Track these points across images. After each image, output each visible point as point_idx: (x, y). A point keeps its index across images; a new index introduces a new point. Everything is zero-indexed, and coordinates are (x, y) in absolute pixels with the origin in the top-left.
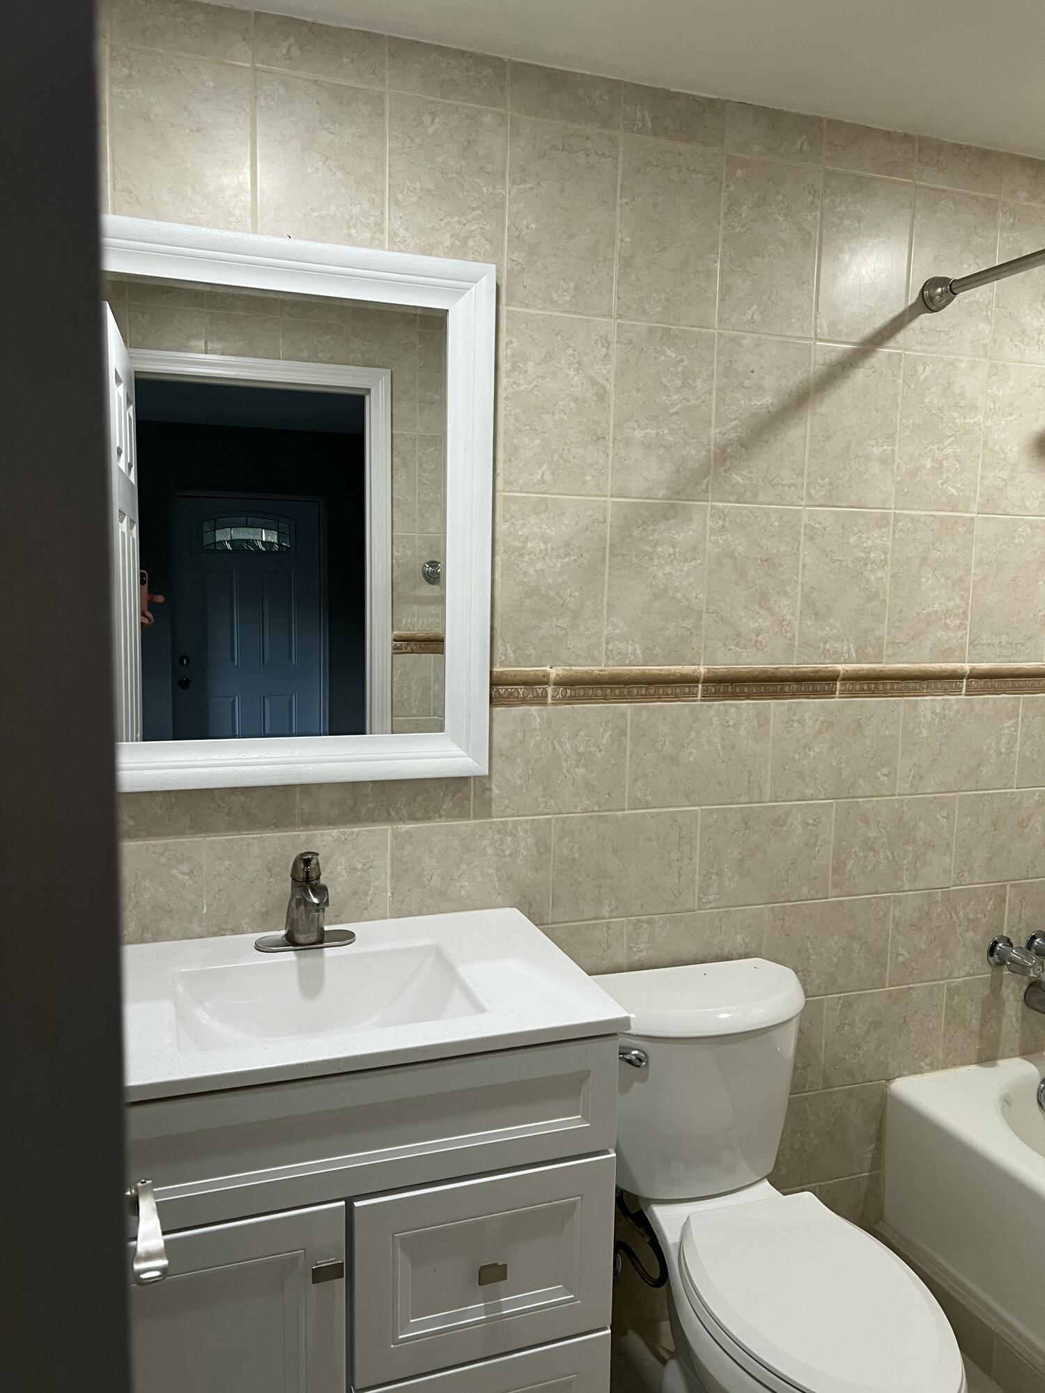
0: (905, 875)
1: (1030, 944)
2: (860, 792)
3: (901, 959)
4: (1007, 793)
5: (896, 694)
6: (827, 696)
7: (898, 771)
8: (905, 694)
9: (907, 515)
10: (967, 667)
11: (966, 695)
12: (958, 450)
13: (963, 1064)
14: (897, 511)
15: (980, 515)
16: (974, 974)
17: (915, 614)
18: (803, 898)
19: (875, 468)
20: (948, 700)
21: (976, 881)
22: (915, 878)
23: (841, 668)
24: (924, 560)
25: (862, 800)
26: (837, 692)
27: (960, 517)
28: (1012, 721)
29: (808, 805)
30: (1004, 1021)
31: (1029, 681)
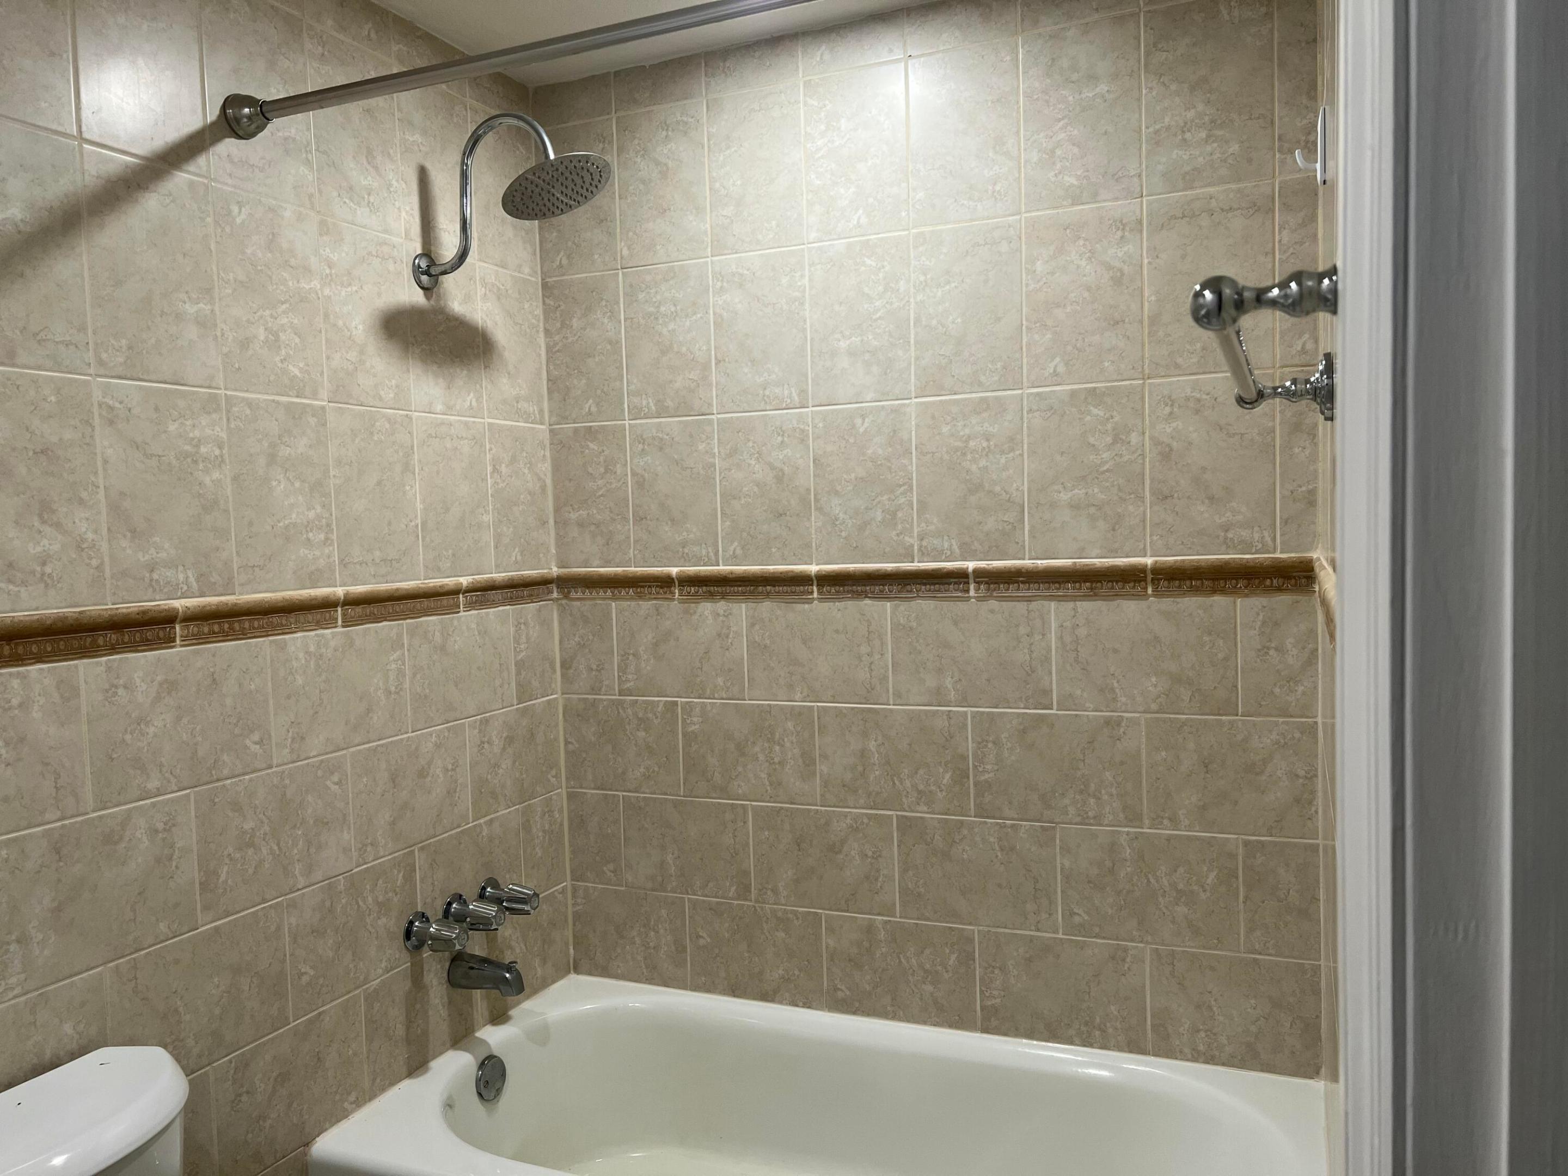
0: (298, 868)
1: (447, 913)
2: (226, 772)
3: (305, 979)
4: (402, 740)
5: (259, 634)
6: (164, 645)
7: (273, 734)
8: (270, 633)
9: (243, 399)
10: (340, 592)
11: (343, 627)
12: (296, 321)
13: (393, 1084)
14: (229, 393)
15: (330, 404)
16: (392, 969)
17: (269, 528)
18: (162, 938)
19: (192, 332)
20: (323, 636)
21: (382, 854)
22: (309, 870)
23: (179, 604)
24: (272, 459)
25: (229, 781)
26: (178, 639)
27: (308, 405)
28: (398, 653)
29: (154, 805)
30: (430, 1013)
31: (410, 604)
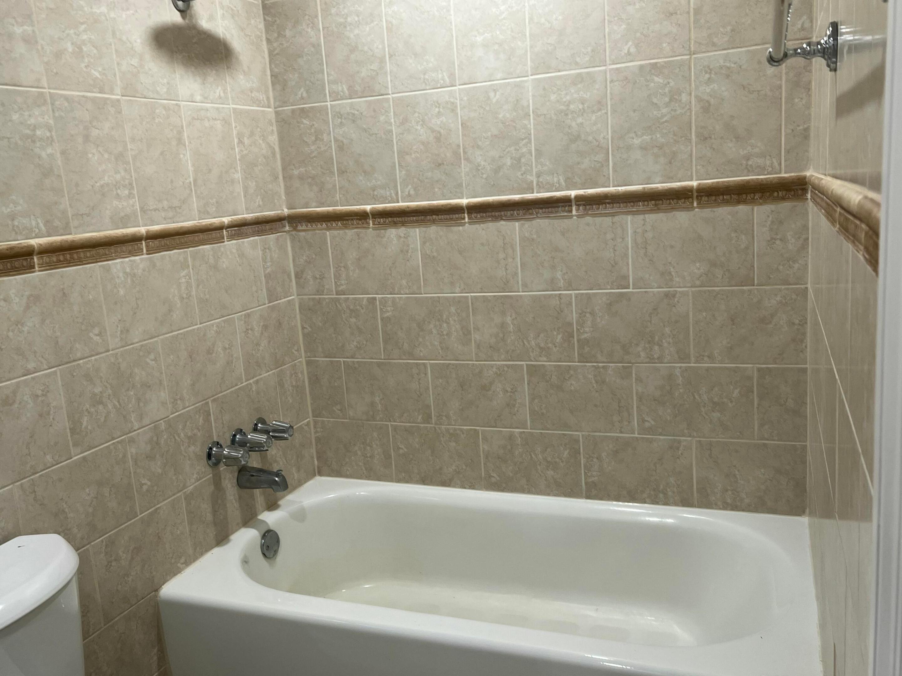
0: (133, 417)
1: (233, 441)
2: (79, 355)
3: (145, 488)
4: (194, 329)
5: (91, 261)
6: (27, 271)
7: (107, 328)
8: (98, 260)
9: (62, 96)
10: (143, 230)
11: (147, 254)
12: (93, 37)
13: (207, 551)
14: (52, 91)
15: (124, 98)
16: (200, 479)
17: (90, 187)
18: (49, 465)
19: (20, 48)
20: (134, 261)
21: (187, 405)
22: (141, 417)
23: (34, 242)
24: (87, 138)
25: (81, 361)
26: (36, 266)
27: (108, 99)
28: (185, 271)
29: (33, 378)
30: (228, 505)
31: (190, 237)
